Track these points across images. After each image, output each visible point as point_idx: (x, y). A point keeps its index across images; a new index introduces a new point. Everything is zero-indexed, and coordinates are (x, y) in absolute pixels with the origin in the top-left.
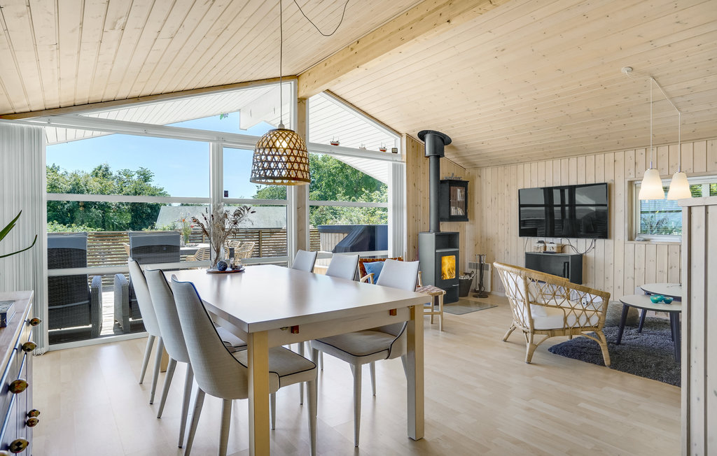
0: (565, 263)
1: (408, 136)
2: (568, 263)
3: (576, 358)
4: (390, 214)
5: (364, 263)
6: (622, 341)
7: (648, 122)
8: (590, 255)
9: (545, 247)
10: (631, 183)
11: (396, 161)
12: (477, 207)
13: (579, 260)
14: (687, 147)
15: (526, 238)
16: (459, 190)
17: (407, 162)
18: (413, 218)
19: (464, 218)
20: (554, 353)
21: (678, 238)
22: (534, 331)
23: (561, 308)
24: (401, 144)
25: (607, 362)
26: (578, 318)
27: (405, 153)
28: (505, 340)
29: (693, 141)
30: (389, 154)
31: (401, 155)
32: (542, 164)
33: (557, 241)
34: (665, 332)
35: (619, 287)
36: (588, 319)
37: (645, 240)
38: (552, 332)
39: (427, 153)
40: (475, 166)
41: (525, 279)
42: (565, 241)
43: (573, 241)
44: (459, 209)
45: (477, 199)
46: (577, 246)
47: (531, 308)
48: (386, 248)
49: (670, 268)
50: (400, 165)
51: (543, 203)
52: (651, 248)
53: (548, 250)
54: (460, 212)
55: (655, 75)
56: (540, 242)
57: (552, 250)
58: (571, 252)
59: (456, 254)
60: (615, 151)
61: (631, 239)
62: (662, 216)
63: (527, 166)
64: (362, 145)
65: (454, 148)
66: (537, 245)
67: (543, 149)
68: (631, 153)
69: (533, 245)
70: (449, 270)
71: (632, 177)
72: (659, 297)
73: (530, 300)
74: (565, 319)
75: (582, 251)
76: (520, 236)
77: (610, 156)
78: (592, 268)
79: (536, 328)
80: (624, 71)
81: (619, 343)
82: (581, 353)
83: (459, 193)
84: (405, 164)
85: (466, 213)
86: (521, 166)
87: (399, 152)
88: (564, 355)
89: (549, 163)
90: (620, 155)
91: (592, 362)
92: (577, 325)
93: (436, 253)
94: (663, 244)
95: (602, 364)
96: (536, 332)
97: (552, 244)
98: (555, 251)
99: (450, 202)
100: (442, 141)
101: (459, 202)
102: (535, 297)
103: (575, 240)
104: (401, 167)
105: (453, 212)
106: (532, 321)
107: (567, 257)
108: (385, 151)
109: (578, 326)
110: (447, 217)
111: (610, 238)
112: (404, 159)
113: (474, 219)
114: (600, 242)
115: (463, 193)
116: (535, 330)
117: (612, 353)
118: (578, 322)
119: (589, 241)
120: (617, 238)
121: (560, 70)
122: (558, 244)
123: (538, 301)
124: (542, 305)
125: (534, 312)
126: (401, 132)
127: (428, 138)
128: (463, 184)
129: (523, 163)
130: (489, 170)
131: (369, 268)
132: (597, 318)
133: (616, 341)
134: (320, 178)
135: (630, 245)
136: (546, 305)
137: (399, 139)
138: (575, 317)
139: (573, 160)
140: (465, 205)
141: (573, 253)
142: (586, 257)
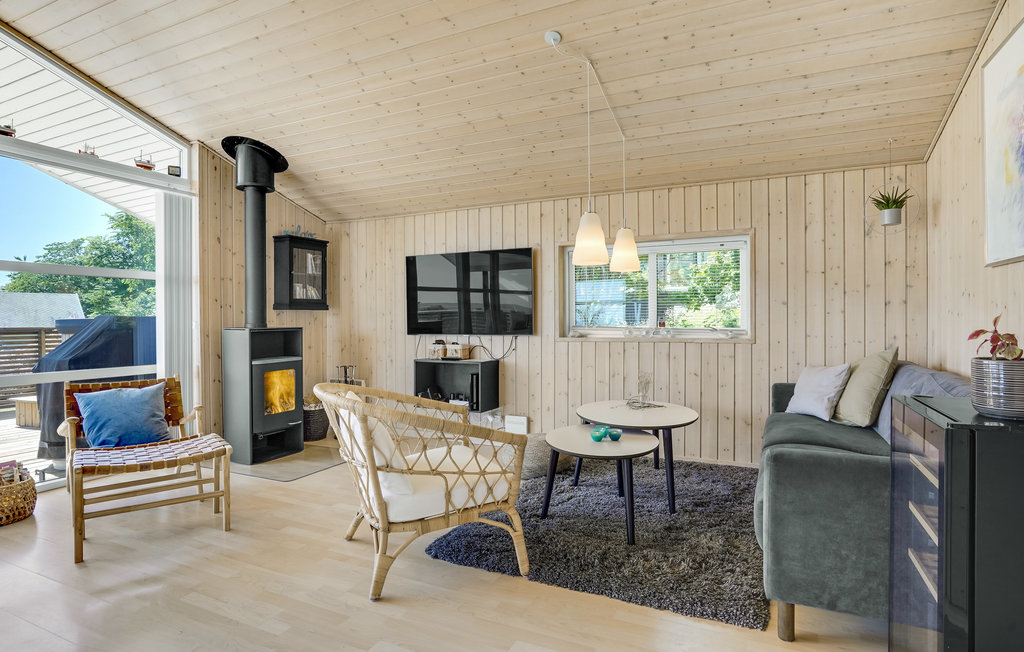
0: (472, 375)
1: (203, 146)
2: (477, 375)
3: (472, 565)
4: (159, 291)
5: (76, 395)
6: (551, 510)
7: (584, 149)
8: (509, 360)
9: (445, 351)
10: (563, 249)
11: (175, 190)
12: (343, 285)
13: (493, 369)
14: (631, 198)
15: (418, 336)
16: (310, 256)
17: (201, 196)
18: (214, 301)
19: (321, 304)
20: (436, 557)
21: (621, 332)
22: (389, 526)
23: (440, 474)
24: (187, 161)
25: (524, 567)
26: (472, 490)
27: (196, 177)
28: (350, 539)
29: (639, 189)
30: (159, 176)
31: (190, 182)
32: (441, 217)
33: (463, 339)
34: (608, 477)
35: (549, 409)
36: (490, 489)
37: (582, 336)
38: (423, 523)
39: (241, 181)
40: (341, 219)
41: (364, 420)
42: (474, 340)
43: (485, 339)
44: (309, 288)
45: (343, 274)
46: (491, 347)
47: (381, 479)
48: (153, 361)
49: (612, 376)
50: (184, 199)
51: (456, 286)
52: (589, 347)
53: (449, 355)
54: (313, 294)
55: (595, 56)
56: (439, 342)
57: (455, 356)
58: (482, 357)
59: (298, 367)
60: (541, 199)
61: (563, 335)
62: (597, 308)
63: (419, 219)
64: (86, 147)
65: (294, 178)
66: (432, 347)
67: (440, 189)
68: (562, 204)
69: (427, 347)
70: (282, 397)
71: (563, 241)
72: (602, 430)
73: (378, 464)
74: (448, 495)
75: (498, 355)
76: (409, 333)
77: (535, 207)
78: (513, 381)
79: (392, 520)
80: (550, 38)
81: (545, 515)
82: (481, 550)
83: (311, 262)
84: (195, 201)
85: (324, 295)
86: (410, 220)
87: (184, 175)
88: (451, 560)
89: (452, 215)
90: (548, 206)
91: (499, 570)
92: (471, 504)
93: (251, 366)
94: (604, 340)
95: (516, 572)
96: (394, 527)
97: (455, 344)
98: (459, 356)
99: (291, 276)
100: (268, 163)
101: (310, 275)
102: (388, 456)
103: (488, 337)
104: (187, 205)
105: (299, 292)
106: (384, 506)
107: (476, 365)
108: (150, 168)
109: (474, 505)
110: (287, 301)
111: (536, 334)
112: (196, 190)
113: (338, 305)
114: (522, 339)
115: (319, 262)
116: (390, 523)
117: (533, 542)
118: (472, 497)
119: (508, 338)
120: (544, 334)
121: (446, 19)
122: (463, 345)
123: (395, 465)
124: (402, 472)
125: (389, 488)
126: (189, 136)
127: (241, 150)
128: (320, 246)
129: (414, 214)
130: (362, 224)
131: (87, 405)
132: (506, 486)
133: (540, 511)
134: (141, 248)
135: (562, 344)
136: (410, 471)
137: (185, 150)
138: (466, 490)
139: (485, 211)
140: (323, 283)
141: (487, 358)
142: (504, 363)
